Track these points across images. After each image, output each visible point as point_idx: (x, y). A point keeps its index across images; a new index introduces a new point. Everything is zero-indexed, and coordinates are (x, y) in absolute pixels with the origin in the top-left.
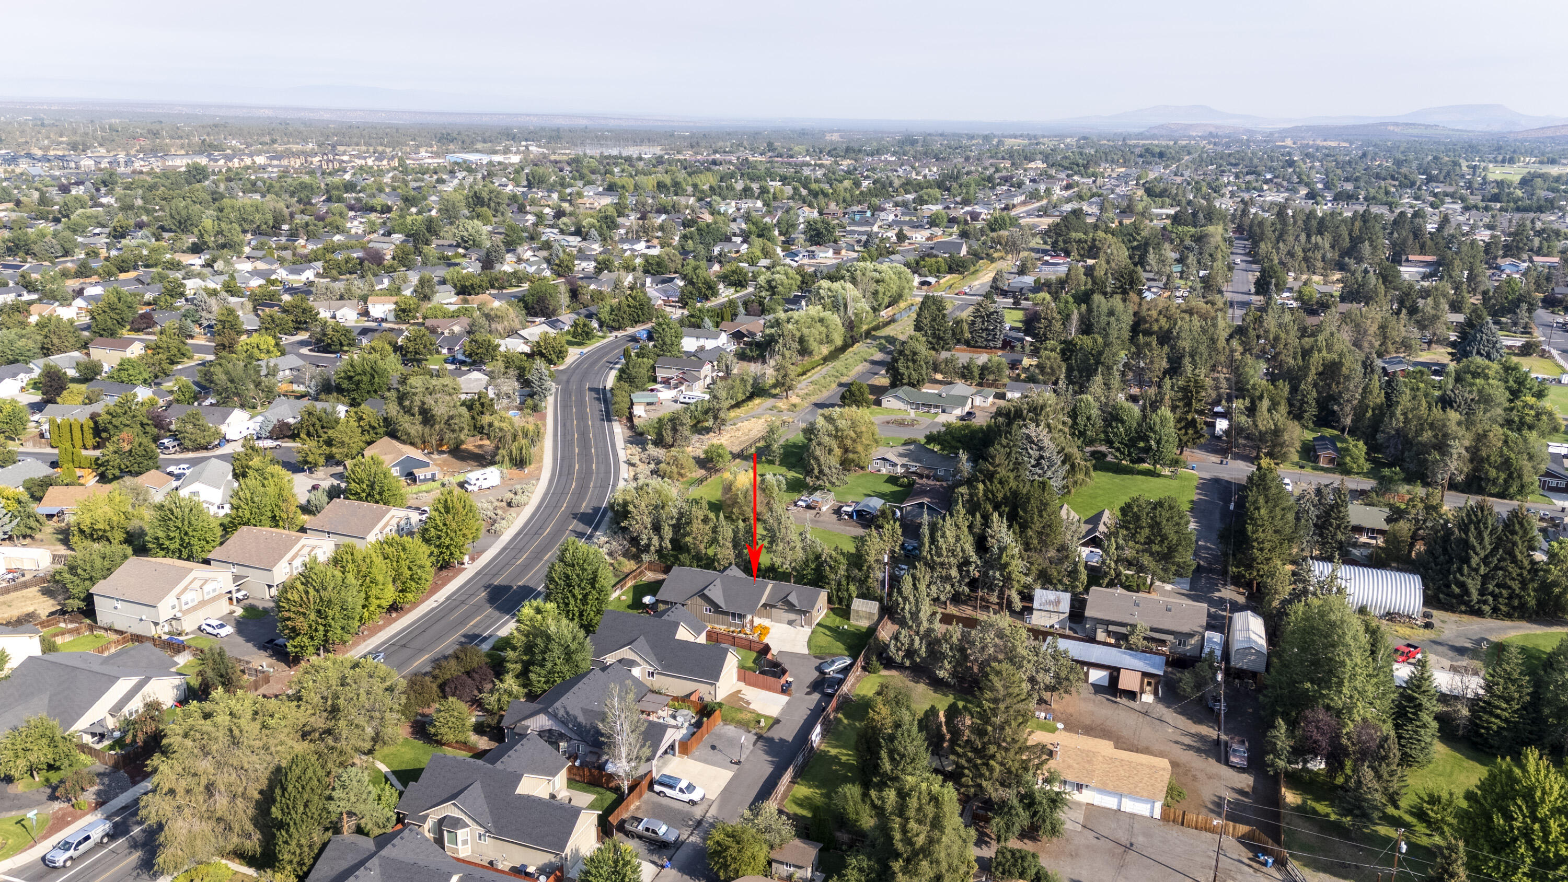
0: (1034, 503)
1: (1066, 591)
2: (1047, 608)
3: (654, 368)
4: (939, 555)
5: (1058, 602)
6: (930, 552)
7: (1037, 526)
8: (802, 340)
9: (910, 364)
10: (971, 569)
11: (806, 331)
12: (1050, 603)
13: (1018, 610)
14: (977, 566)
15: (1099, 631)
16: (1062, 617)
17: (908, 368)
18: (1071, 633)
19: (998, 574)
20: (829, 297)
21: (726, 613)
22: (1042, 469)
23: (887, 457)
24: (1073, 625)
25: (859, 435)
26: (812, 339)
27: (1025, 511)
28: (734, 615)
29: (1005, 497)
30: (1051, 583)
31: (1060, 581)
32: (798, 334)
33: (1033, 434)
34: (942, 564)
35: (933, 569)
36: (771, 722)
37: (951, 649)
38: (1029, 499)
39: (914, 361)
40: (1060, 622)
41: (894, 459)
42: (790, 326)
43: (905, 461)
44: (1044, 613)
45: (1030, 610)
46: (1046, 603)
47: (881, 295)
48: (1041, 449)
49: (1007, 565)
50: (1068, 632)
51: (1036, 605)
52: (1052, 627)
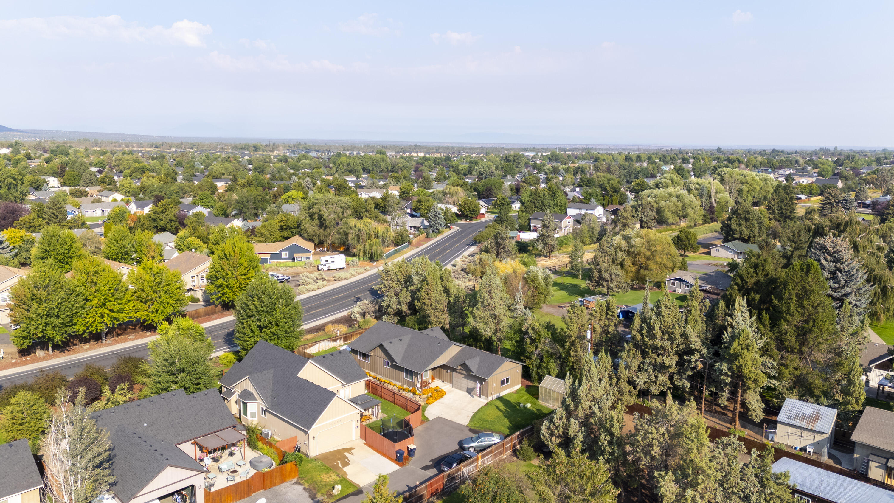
0: (793, 290)
1: (833, 406)
2: (798, 423)
3: (529, 219)
4: (653, 336)
5: (815, 418)
6: (640, 331)
7: (797, 318)
8: (659, 211)
9: (743, 222)
10: (693, 358)
11: (663, 203)
12: (804, 417)
13: (757, 420)
14: (702, 356)
15: (873, 466)
16: (819, 438)
17: (740, 225)
18: (831, 462)
19: (725, 367)
20: (696, 189)
21: (400, 368)
22: (838, 282)
23: (683, 278)
24: (835, 452)
25: (653, 254)
26: (667, 210)
27: (780, 299)
28: (407, 371)
29: (757, 283)
30: (812, 395)
31: (826, 394)
32: (655, 205)
33: (829, 245)
34: (655, 348)
35: (644, 354)
36: (351, 490)
37: (610, 443)
38: (785, 284)
39: (747, 220)
40: (817, 445)
41: (691, 281)
42: (650, 199)
43: (700, 283)
44: (792, 430)
45: (774, 424)
46: (797, 416)
47: (745, 193)
48: (837, 260)
49: (737, 356)
50: (825, 459)
51: (782, 417)
52: (804, 449)
